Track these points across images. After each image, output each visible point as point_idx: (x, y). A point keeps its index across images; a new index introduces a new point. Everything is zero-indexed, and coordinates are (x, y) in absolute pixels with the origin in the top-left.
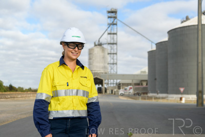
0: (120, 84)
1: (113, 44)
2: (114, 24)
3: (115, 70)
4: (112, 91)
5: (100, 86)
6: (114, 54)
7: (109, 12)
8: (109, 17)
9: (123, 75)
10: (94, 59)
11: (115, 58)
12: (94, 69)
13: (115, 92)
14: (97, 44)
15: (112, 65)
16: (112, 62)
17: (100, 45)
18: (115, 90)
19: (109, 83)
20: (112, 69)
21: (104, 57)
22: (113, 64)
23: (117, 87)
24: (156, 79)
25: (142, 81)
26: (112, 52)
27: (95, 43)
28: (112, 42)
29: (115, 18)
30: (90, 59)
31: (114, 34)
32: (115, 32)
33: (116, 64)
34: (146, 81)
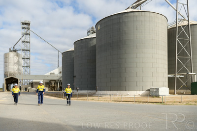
0: (33, 83)
1: (27, 50)
2: (27, 34)
3: (29, 72)
4: (26, 89)
6: (27, 59)
7: (23, 24)
8: (23, 28)
9: (36, 76)
10: (9, 62)
11: (28, 62)
12: (9, 71)
13: (29, 90)
14: (12, 50)
15: (25, 68)
16: (26, 65)
17: (15, 51)
18: (29, 88)
19: (24, 82)
20: (26, 71)
21: (18, 61)
22: (27, 67)
23: (30, 85)
25: (51, 81)
26: (26, 57)
27: (10, 49)
28: (26, 49)
29: (28, 29)
30: (6, 62)
31: (27, 42)
32: (28, 41)
33: (29, 67)
34: (55, 80)
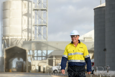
0: (52, 57)
4: (40, 67)
5: (21, 60)
10: (11, 17)
12: (11, 34)
13: (44, 69)
18: (45, 66)
19: (36, 55)
23: (47, 61)
24: (105, 50)
